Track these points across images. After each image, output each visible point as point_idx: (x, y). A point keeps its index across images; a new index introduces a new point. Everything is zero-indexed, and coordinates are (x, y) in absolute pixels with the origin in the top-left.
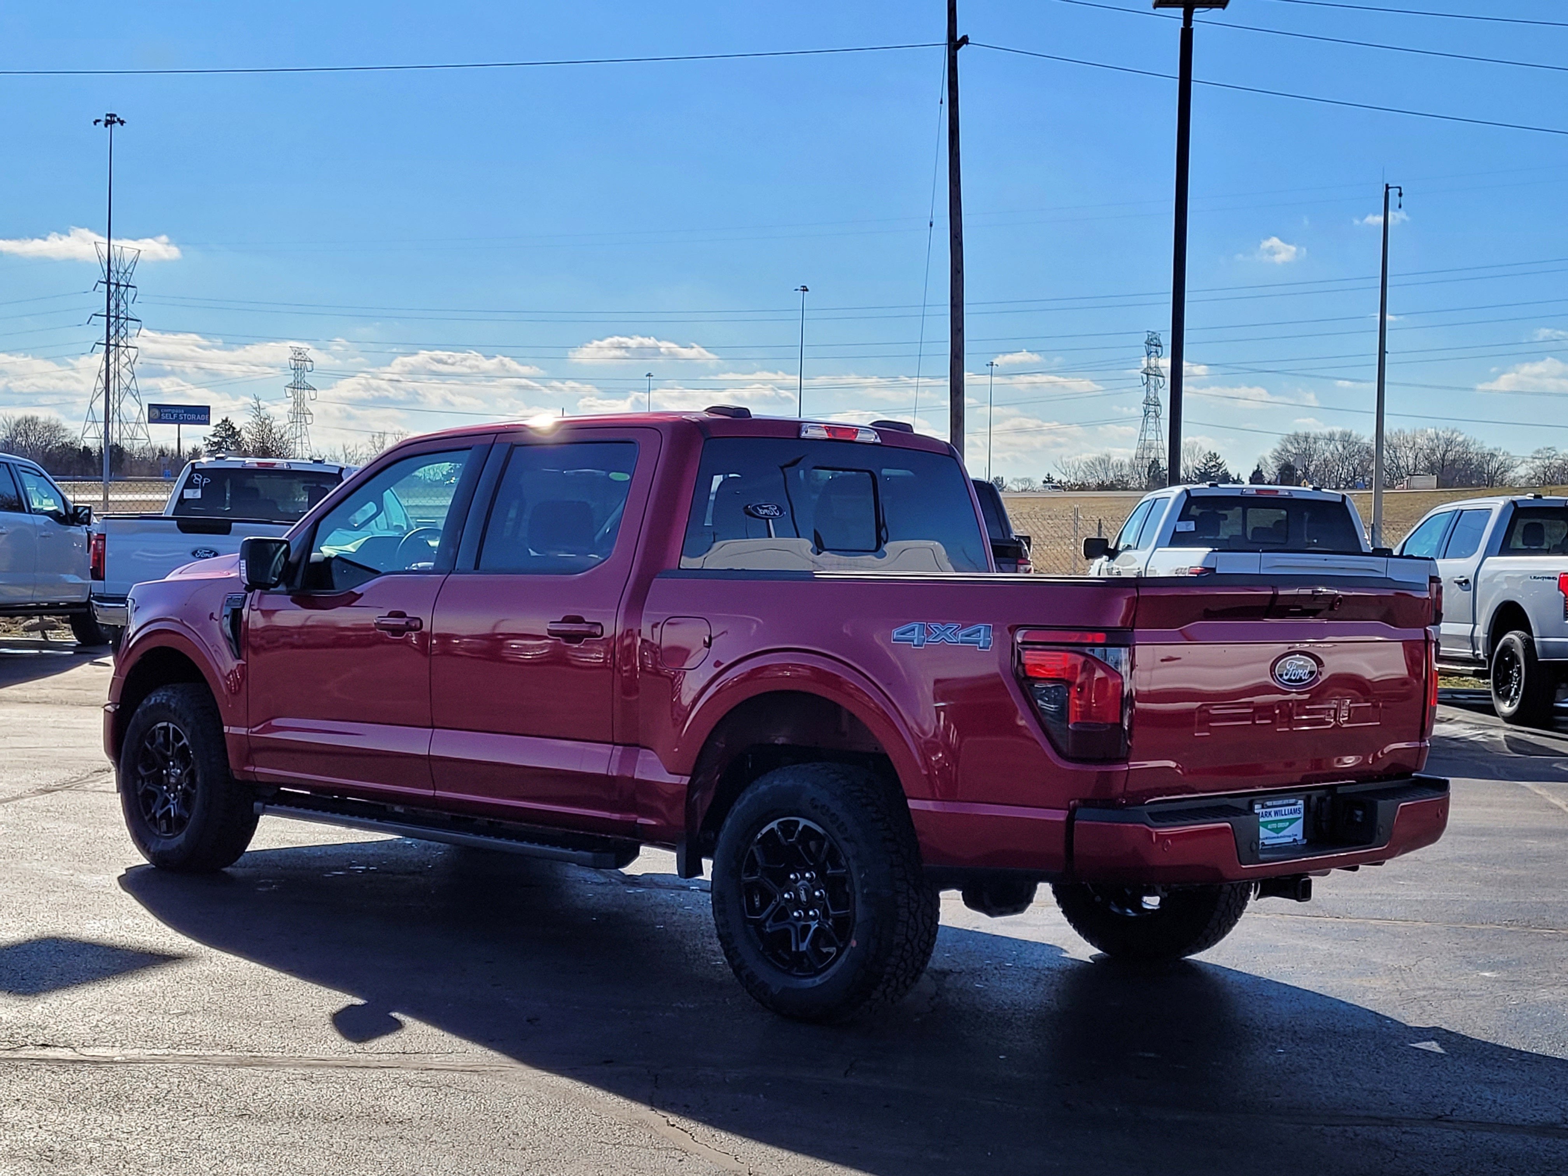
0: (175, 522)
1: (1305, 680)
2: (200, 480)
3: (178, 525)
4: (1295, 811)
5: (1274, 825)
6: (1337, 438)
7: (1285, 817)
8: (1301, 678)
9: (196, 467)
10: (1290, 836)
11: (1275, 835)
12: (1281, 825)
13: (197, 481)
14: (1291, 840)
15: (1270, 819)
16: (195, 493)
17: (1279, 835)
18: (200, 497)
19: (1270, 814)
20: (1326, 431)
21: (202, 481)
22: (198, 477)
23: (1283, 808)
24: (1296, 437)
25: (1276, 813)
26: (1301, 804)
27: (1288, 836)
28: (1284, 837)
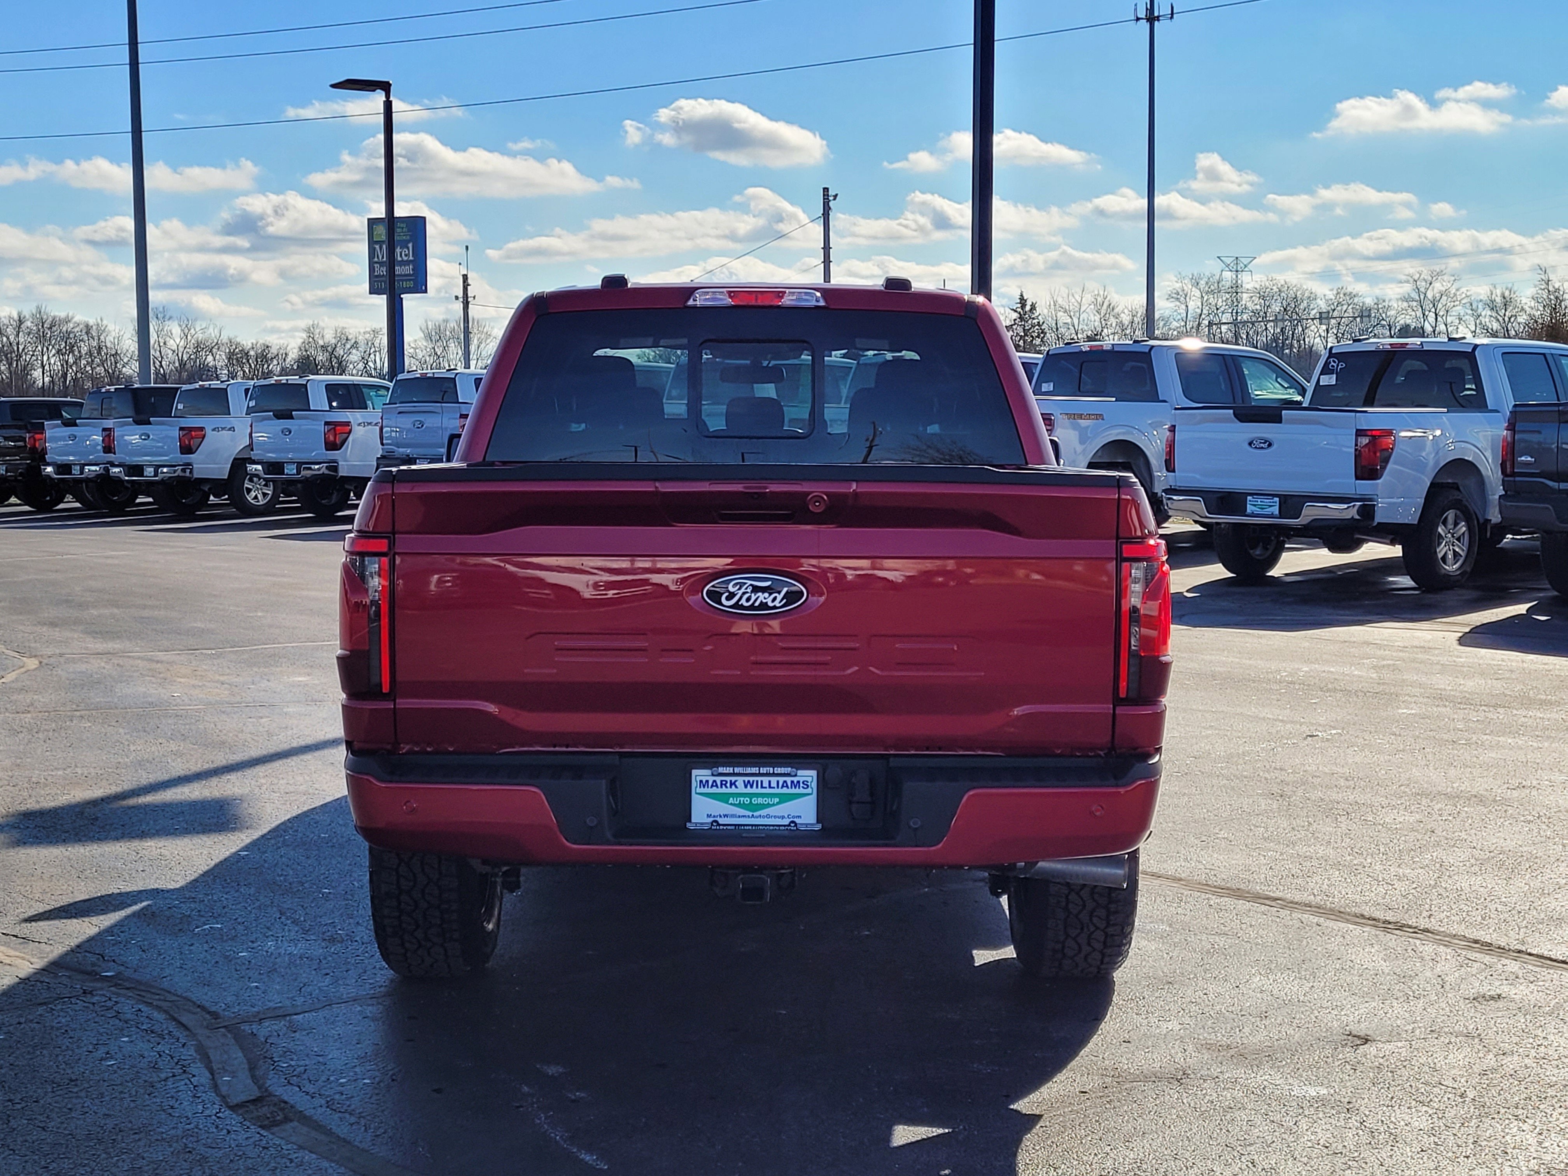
0: (1232, 411)
2: (1335, 365)
3: (1234, 413)
4: (796, 784)
5: (747, 800)
7: (767, 791)
8: (764, 604)
9: (1334, 351)
10: (783, 817)
11: (748, 813)
12: (760, 800)
13: (1333, 366)
14: (786, 822)
15: (733, 790)
16: (1330, 378)
17: (757, 814)
18: (1334, 383)
19: (732, 784)
21: (1338, 366)
22: (1334, 362)
23: (759, 779)
25: (749, 784)
26: (809, 775)
27: (779, 817)
28: (768, 816)
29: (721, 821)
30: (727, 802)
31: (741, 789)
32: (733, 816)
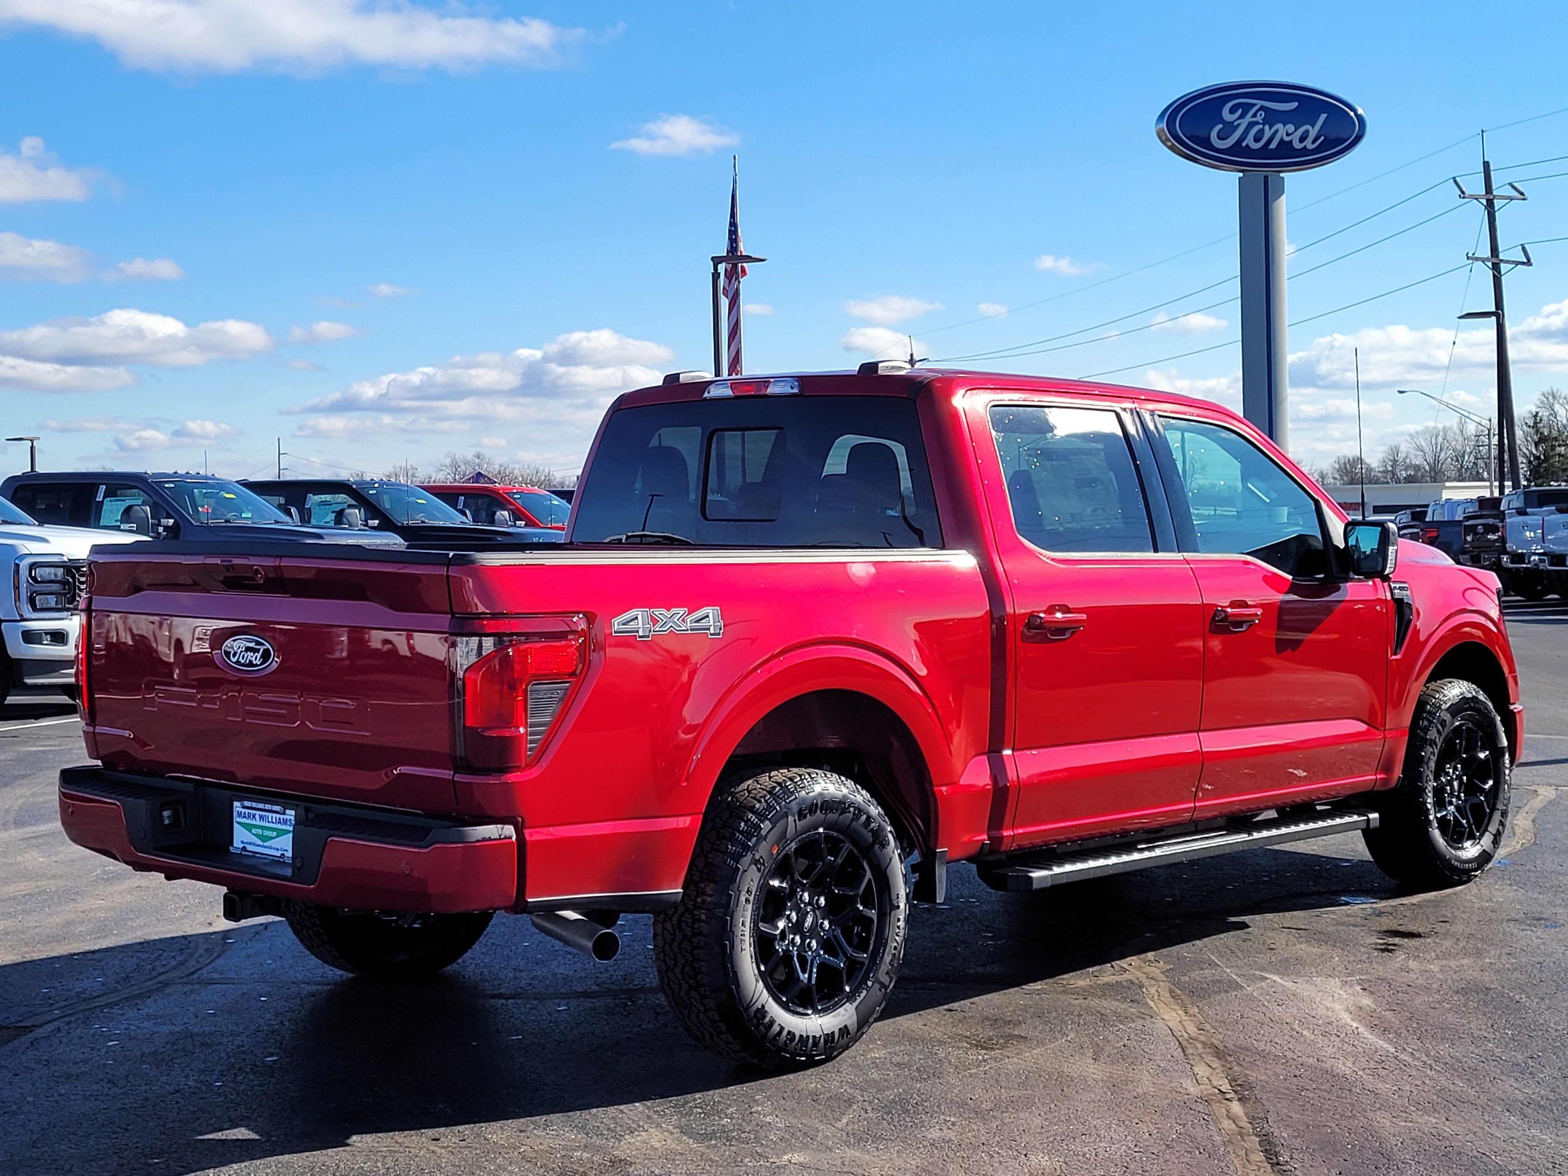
1: (256, 665)
4: (285, 822)
5: (260, 831)
7: (271, 825)
8: (251, 661)
10: (278, 850)
11: (261, 843)
12: (267, 833)
14: (278, 854)
15: (253, 822)
17: (266, 844)
19: (254, 816)
23: (270, 815)
25: (261, 817)
26: (291, 814)
27: (275, 849)
28: (270, 848)
29: (249, 848)
30: (250, 831)
31: (258, 822)
32: (255, 845)
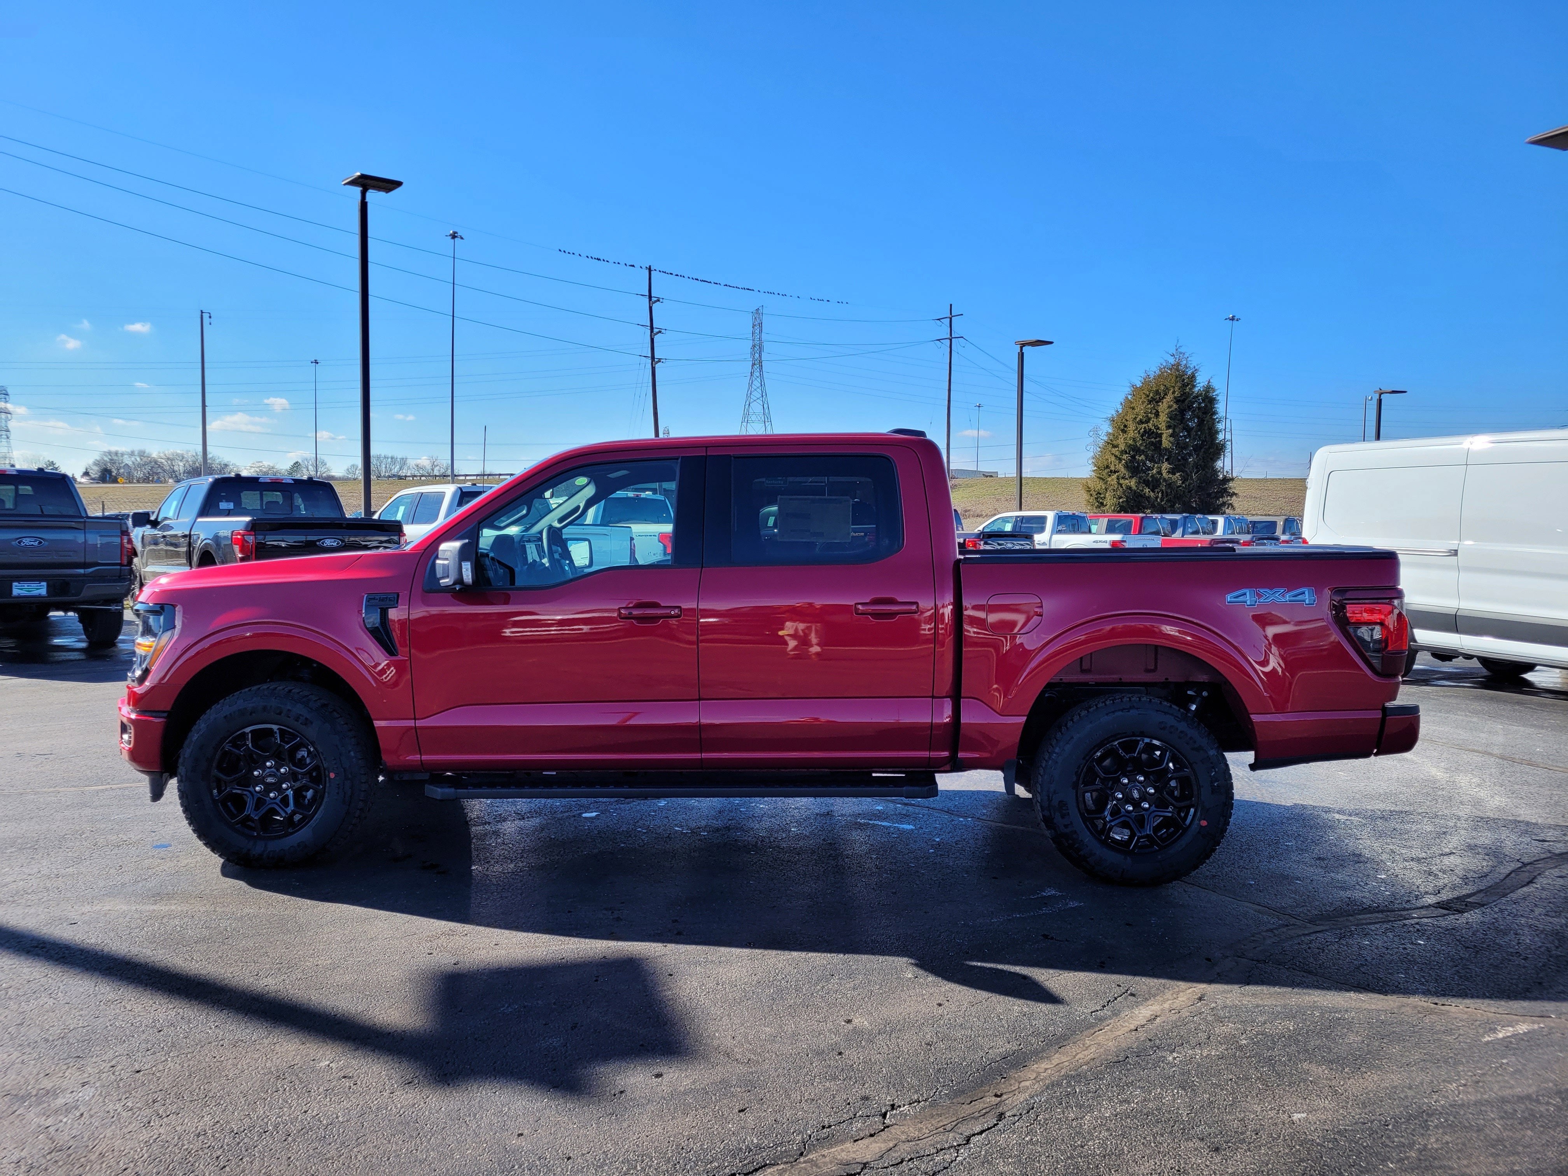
6: (136, 453)
20: (129, 450)
24: (110, 453)
